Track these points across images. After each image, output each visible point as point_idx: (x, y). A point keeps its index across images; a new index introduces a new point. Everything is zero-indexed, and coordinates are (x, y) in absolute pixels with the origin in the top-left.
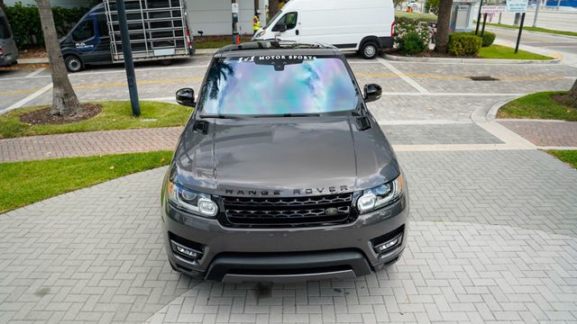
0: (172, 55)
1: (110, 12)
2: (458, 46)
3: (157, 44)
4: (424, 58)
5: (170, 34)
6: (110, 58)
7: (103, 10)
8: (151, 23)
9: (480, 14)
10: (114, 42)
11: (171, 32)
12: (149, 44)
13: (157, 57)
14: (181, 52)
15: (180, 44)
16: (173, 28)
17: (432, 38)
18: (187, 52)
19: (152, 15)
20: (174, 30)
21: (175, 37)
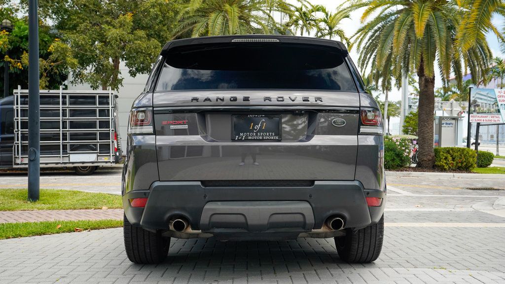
0: (93, 162)
1: (19, 106)
2: (446, 158)
3: (74, 148)
4: (405, 172)
5: (92, 136)
6: (10, 162)
7: (12, 103)
8: (71, 122)
9: (469, 125)
10: (19, 142)
11: (95, 134)
12: (65, 147)
13: (73, 163)
14: (106, 159)
15: (105, 148)
16: (98, 130)
17: (414, 157)
18: (112, 159)
19: (74, 113)
20: (98, 132)
21: (98, 141)
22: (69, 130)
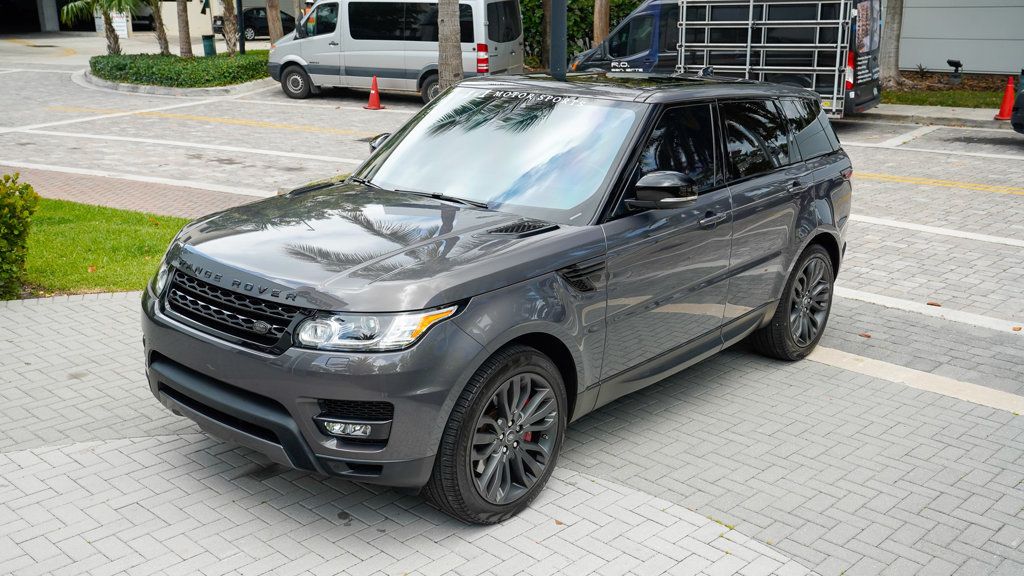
8: (769, 31)
10: (681, 66)
11: (811, 54)
14: (826, 104)
15: (826, 83)
16: (816, 46)
20: (817, 50)
21: (816, 68)
22: (764, 46)
